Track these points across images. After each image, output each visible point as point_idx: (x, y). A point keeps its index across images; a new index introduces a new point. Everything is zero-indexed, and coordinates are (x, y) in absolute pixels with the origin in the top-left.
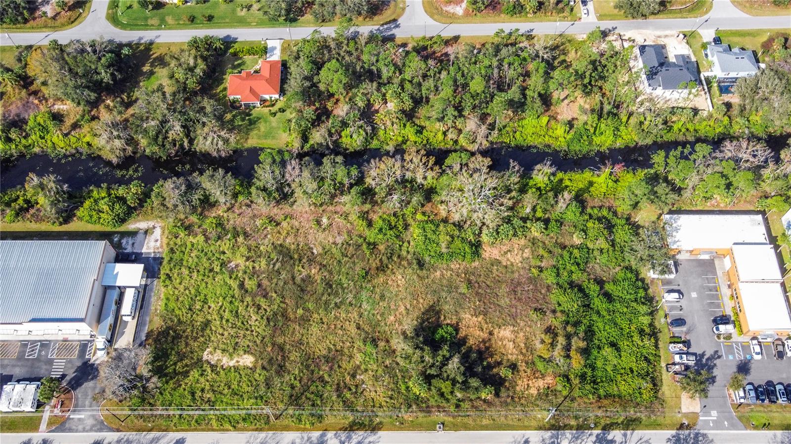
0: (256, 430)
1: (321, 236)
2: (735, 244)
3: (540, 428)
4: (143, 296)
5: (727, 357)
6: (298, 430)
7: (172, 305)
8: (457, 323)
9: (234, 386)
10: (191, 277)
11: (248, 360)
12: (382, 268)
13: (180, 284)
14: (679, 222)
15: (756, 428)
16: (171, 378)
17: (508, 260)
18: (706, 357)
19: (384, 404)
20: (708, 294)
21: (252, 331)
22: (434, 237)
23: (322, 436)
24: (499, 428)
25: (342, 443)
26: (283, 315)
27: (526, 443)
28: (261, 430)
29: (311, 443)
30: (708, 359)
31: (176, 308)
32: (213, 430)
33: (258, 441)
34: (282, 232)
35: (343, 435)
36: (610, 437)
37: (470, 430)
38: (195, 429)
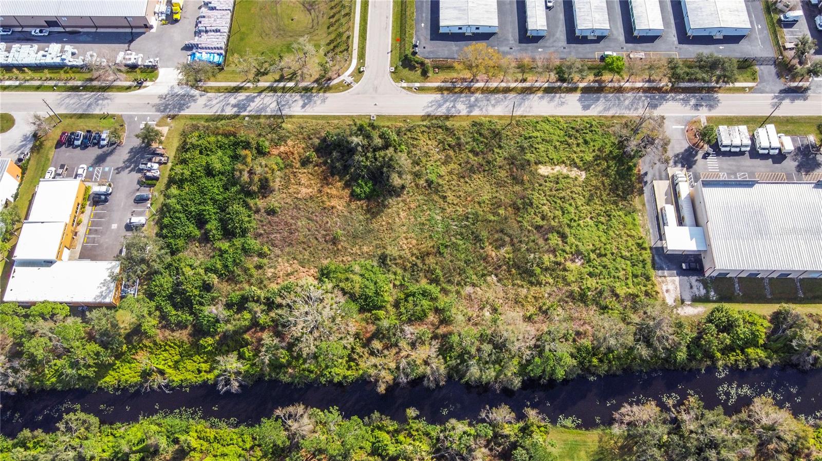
0: (525, 116)
1: (490, 295)
3: (291, 117)
4: (659, 221)
5: (110, 171)
6: (491, 116)
7: (628, 219)
8: (350, 201)
9: (551, 148)
10: (618, 248)
11: (544, 170)
12: (423, 256)
13: (627, 241)
14: (97, 292)
15: (113, 116)
16: (608, 155)
18: (130, 169)
19: (420, 135)
20: (100, 226)
21: (545, 196)
22: (367, 283)
23: (471, 112)
24: (323, 117)
25: (454, 107)
26: (518, 209)
27: (303, 106)
28: (522, 116)
29: (479, 107)
30: (127, 167)
31: (623, 216)
32: (562, 117)
33: (522, 109)
34: (533, 300)
35: (453, 112)
36: (235, 109)
37: (349, 116)
38: (576, 117)
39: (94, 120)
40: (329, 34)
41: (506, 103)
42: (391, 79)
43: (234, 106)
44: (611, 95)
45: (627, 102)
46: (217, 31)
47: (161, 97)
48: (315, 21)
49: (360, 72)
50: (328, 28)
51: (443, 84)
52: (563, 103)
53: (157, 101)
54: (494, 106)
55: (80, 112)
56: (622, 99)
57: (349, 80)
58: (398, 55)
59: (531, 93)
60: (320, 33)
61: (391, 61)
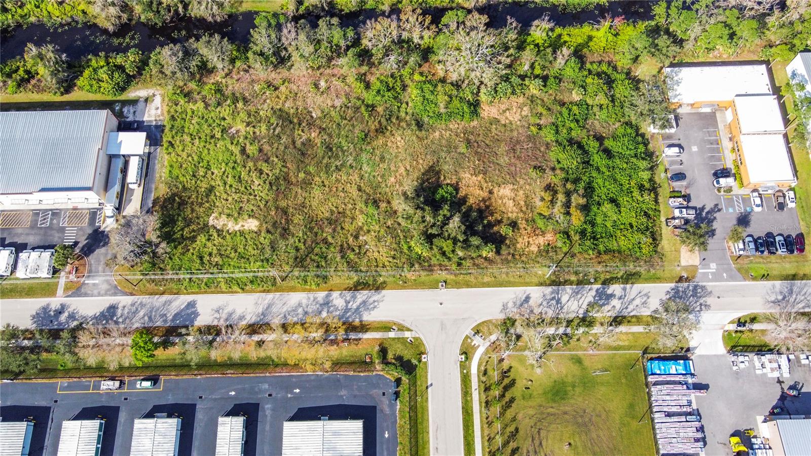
0: (264, 291)
1: (319, 99)
2: (737, 96)
3: (541, 284)
4: (147, 163)
5: (727, 209)
6: (304, 290)
7: (176, 172)
8: (457, 183)
9: (241, 250)
10: (193, 144)
11: (252, 224)
12: (381, 130)
13: (183, 151)
14: (681, 75)
15: (754, 278)
16: (180, 244)
17: (507, 118)
18: (706, 211)
19: (387, 263)
20: (709, 148)
21: (255, 196)
22: (432, 97)
23: (327, 296)
24: (501, 285)
25: (347, 302)
26: (285, 179)
27: (527, 299)
28: (268, 291)
29: (317, 303)
30: (708, 213)
31: (180, 175)
32: (222, 292)
33: (266, 302)
34: (280, 96)
35: (348, 295)
36: (609, 292)
37: (472, 287)
38: (205, 292)
39: (775, 273)
40: (514, 419)
41: (285, 309)
42: (425, 342)
43: (612, 296)
44: (158, 324)
45: (141, 314)
46: (669, 415)
47: (708, 307)
48: (537, 442)
49: (465, 353)
50: (517, 430)
51: (360, 335)
52: (218, 311)
53: (709, 300)
54: (300, 305)
55: (798, 282)
56: (146, 318)
57: (477, 340)
58: (419, 383)
59: (254, 324)
60: (527, 420)
61: (426, 372)
